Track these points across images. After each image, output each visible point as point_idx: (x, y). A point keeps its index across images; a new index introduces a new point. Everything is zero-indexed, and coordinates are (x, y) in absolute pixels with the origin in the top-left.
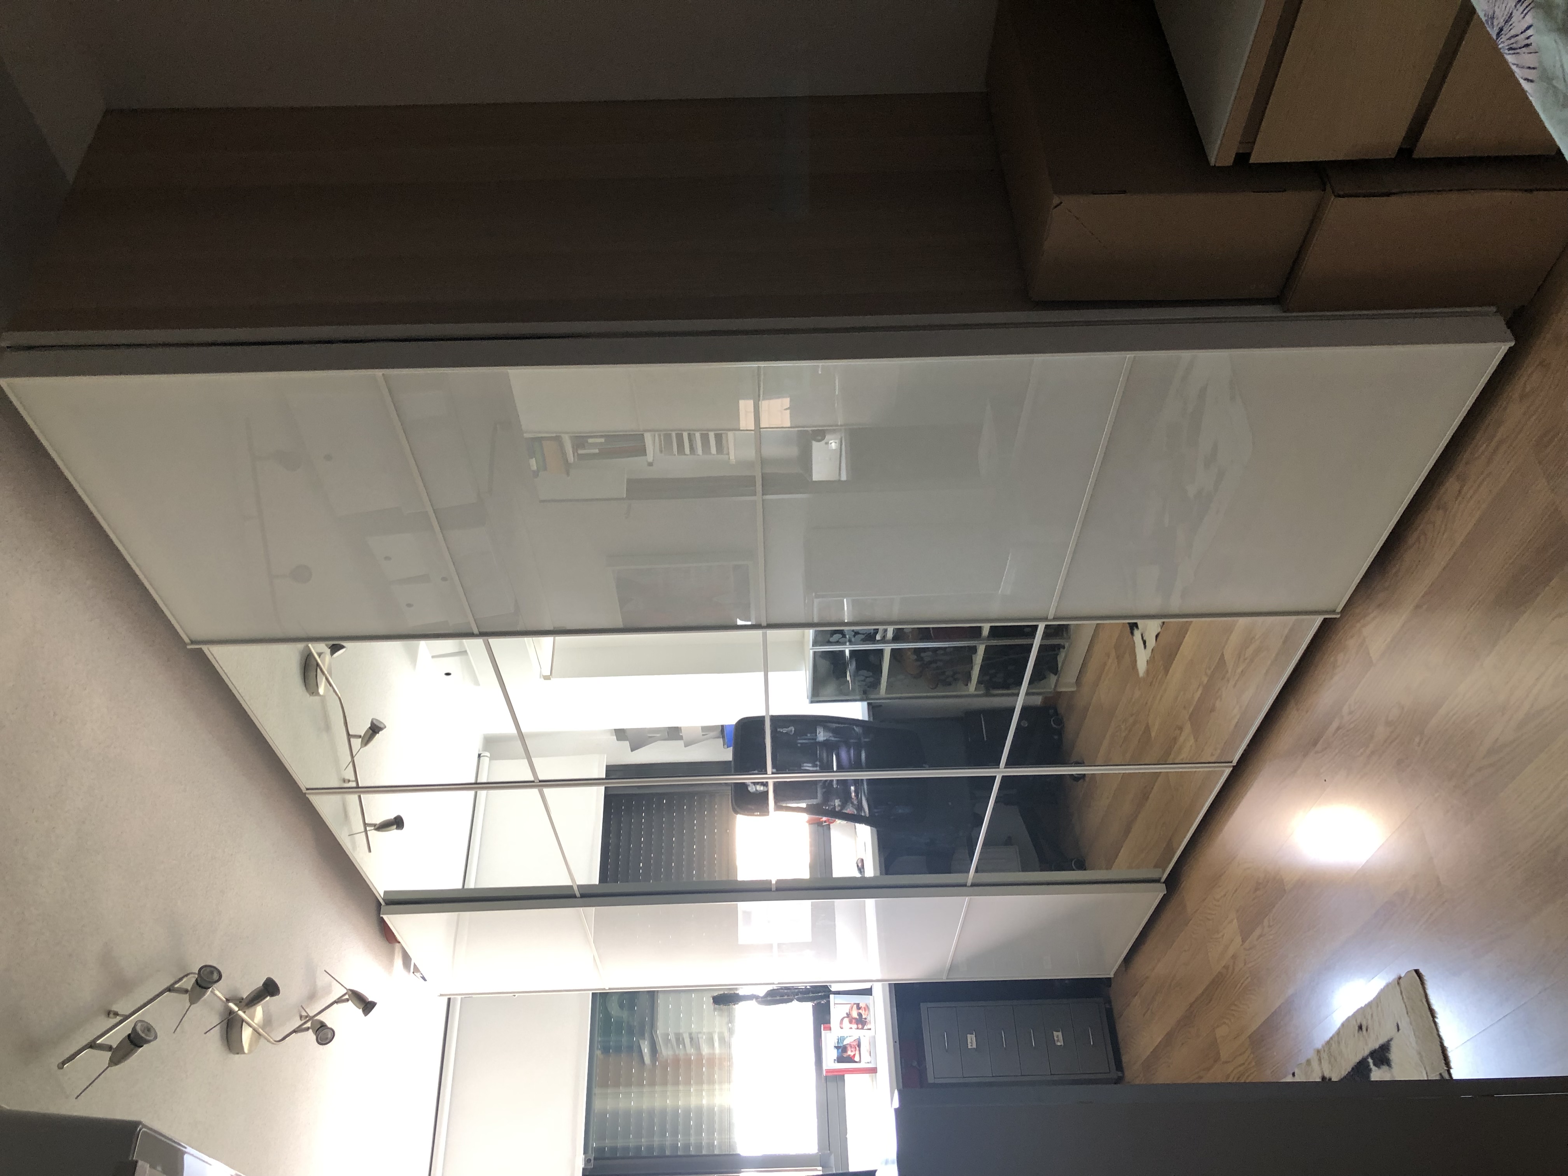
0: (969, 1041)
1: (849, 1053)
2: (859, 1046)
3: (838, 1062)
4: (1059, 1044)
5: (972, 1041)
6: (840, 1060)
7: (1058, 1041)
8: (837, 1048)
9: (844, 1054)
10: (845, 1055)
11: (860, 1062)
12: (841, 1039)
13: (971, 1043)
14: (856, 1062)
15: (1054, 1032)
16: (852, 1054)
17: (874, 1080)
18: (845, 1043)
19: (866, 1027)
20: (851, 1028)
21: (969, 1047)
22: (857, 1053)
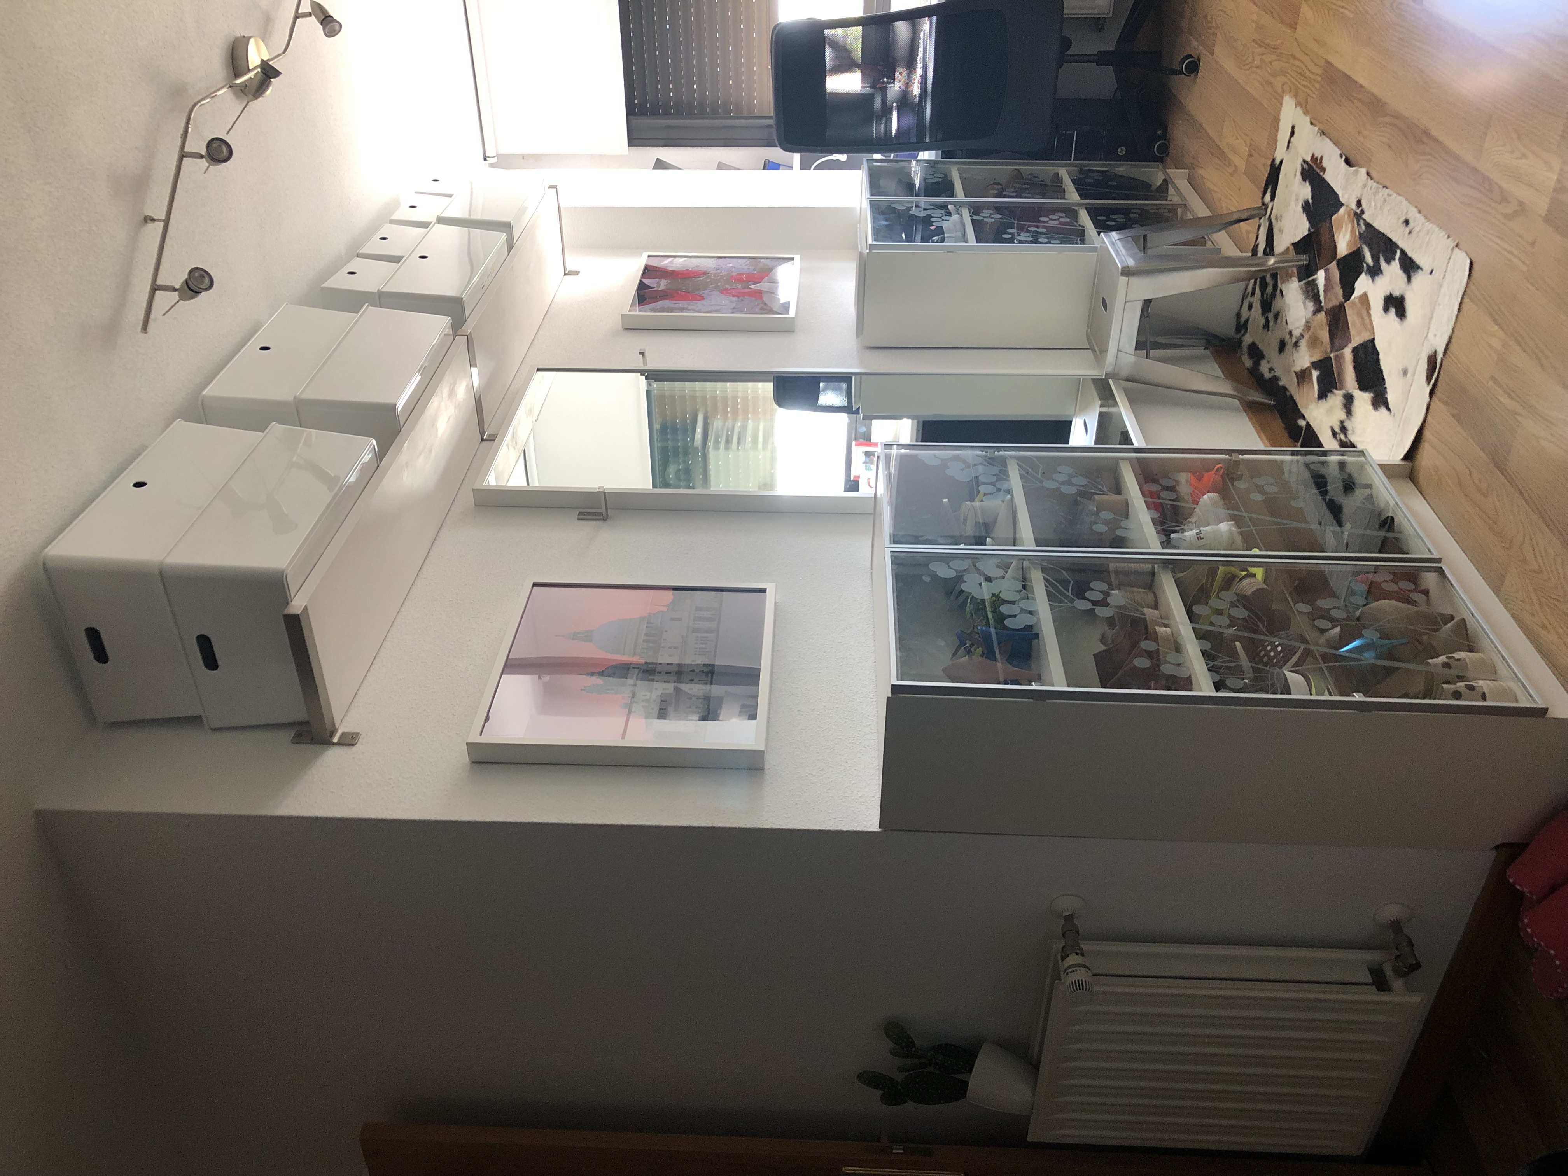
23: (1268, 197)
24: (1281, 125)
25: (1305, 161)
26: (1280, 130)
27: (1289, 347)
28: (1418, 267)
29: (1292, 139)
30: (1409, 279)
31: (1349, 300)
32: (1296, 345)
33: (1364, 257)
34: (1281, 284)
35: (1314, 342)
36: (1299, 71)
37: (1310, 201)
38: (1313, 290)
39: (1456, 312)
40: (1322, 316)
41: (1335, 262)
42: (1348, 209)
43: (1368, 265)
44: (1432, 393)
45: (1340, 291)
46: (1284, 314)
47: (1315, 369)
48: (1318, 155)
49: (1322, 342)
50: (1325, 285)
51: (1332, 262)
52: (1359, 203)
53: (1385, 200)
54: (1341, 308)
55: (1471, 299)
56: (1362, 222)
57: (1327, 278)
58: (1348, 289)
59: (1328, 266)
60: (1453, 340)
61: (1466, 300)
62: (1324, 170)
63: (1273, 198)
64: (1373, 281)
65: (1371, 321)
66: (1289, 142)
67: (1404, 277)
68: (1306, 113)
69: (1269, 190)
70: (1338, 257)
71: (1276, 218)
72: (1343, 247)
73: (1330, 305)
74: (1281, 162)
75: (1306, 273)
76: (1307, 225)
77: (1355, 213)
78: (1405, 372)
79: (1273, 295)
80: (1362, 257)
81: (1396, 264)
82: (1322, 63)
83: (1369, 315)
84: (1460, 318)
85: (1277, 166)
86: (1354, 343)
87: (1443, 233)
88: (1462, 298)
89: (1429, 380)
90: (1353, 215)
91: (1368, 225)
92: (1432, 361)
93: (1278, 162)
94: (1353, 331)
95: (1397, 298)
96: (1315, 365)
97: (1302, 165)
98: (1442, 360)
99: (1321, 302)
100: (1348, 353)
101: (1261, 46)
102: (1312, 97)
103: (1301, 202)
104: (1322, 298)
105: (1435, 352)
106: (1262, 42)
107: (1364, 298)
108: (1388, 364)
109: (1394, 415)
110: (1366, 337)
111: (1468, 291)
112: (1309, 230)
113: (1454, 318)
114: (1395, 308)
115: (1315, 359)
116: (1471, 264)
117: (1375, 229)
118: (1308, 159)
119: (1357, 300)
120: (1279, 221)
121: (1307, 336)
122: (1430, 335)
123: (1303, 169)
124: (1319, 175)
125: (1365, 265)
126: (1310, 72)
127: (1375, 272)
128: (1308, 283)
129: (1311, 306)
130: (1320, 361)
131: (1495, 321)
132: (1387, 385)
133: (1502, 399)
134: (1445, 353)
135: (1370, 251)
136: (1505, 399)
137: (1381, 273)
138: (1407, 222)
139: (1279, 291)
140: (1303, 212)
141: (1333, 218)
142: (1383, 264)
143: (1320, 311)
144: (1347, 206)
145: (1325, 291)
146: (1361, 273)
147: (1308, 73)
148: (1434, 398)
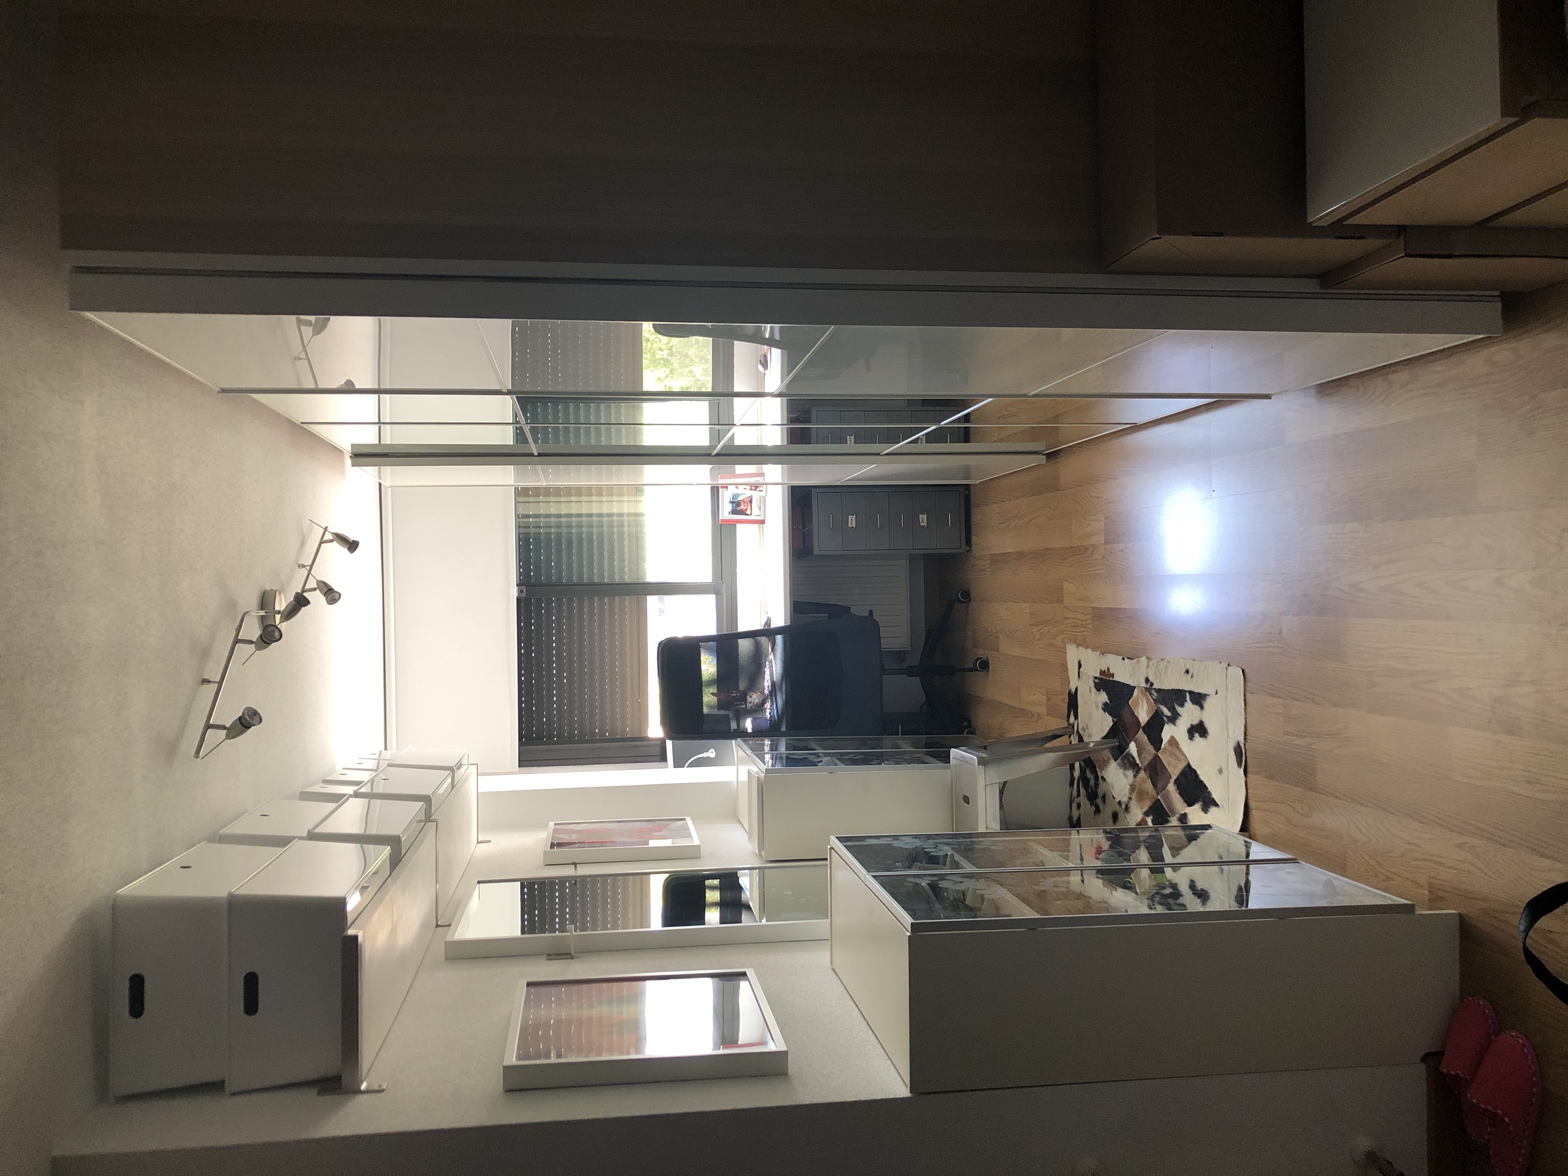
0: (850, 521)
1: (742, 507)
2: (751, 502)
3: (732, 514)
4: (923, 524)
5: (852, 521)
6: (734, 512)
7: (922, 522)
8: (732, 502)
9: (737, 507)
10: (739, 509)
11: (751, 514)
12: (735, 496)
13: (851, 522)
14: (748, 515)
15: (920, 515)
16: (745, 508)
17: (761, 529)
18: (739, 499)
19: (758, 489)
20: (745, 489)
21: (850, 526)
22: (749, 507)
23: (1072, 719)
24: (1069, 665)
25: (1095, 678)
26: (1069, 670)
27: (1121, 815)
28: (1206, 695)
29: (1081, 670)
30: (1202, 707)
31: (1160, 749)
32: (1127, 809)
33: (1163, 713)
34: (1101, 772)
35: (1141, 796)
36: (1073, 625)
37: (1108, 701)
38: (1129, 760)
39: (1243, 706)
40: (1142, 774)
41: (1141, 730)
42: (1140, 688)
43: (1166, 716)
44: (1246, 773)
45: (1151, 748)
46: (1109, 792)
47: (1148, 816)
48: (1104, 668)
49: (1148, 793)
50: (1138, 751)
51: (1138, 731)
52: (1147, 680)
53: (1167, 667)
54: (1156, 759)
55: (1252, 693)
56: (1153, 692)
57: (1138, 746)
58: (1156, 742)
59: (1136, 736)
60: (1249, 728)
61: (1248, 695)
62: (1113, 675)
63: (1076, 718)
64: (1175, 724)
65: (1182, 753)
66: (1079, 673)
67: (1198, 708)
68: (1087, 647)
69: (1072, 713)
70: (1142, 725)
71: (1084, 730)
72: (1143, 715)
73: (1146, 763)
74: (1076, 690)
75: (1120, 752)
76: (1110, 718)
77: (1146, 688)
78: (1220, 771)
79: (1097, 785)
80: (1161, 713)
81: (1188, 704)
82: (1091, 610)
83: (1179, 749)
84: (1248, 709)
85: (1073, 693)
86: (1174, 777)
87: (1216, 662)
88: (1245, 695)
89: (1239, 765)
90: (1144, 691)
91: (1159, 691)
92: (1238, 751)
93: (1073, 690)
94: (1170, 769)
95: (1197, 725)
96: (1146, 814)
97: (1094, 682)
98: (1245, 745)
99: (1138, 765)
100: (1171, 787)
101: (1037, 625)
102: (1088, 636)
103: (1100, 706)
104: (1138, 762)
105: (1238, 743)
106: (1037, 622)
107: (1173, 741)
108: (1206, 775)
109: (1223, 807)
110: (1182, 766)
111: (1247, 689)
112: (1113, 721)
113: (1243, 710)
114: (1197, 732)
115: (1146, 809)
116: (1243, 671)
117: (1165, 690)
118: (1098, 675)
119: (1167, 745)
120: (1086, 730)
121: (1134, 796)
122: (1230, 732)
123: (1095, 683)
124: (1110, 680)
125: (1165, 718)
126: (1082, 621)
127: (1174, 718)
128: (1123, 759)
129: (1130, 773)
130: (1151, 807)
131: (1272, 696)
132: (1209, 790)
133: (1298, 743)
134: (1245, 739)
135: (1166, 707)
136: (1299, 742)
137: (1180, 715)
138: (1187, 672)
139: (1100, 779)
140: (1105, 712)
141: (1130, 702)
142: (1179, 709)
143: (1140, 771)
144: (1138, 687)
145: (1139, 755)
146: (1164, 725)
147: (1080, 622)
148: (1249, 775)
